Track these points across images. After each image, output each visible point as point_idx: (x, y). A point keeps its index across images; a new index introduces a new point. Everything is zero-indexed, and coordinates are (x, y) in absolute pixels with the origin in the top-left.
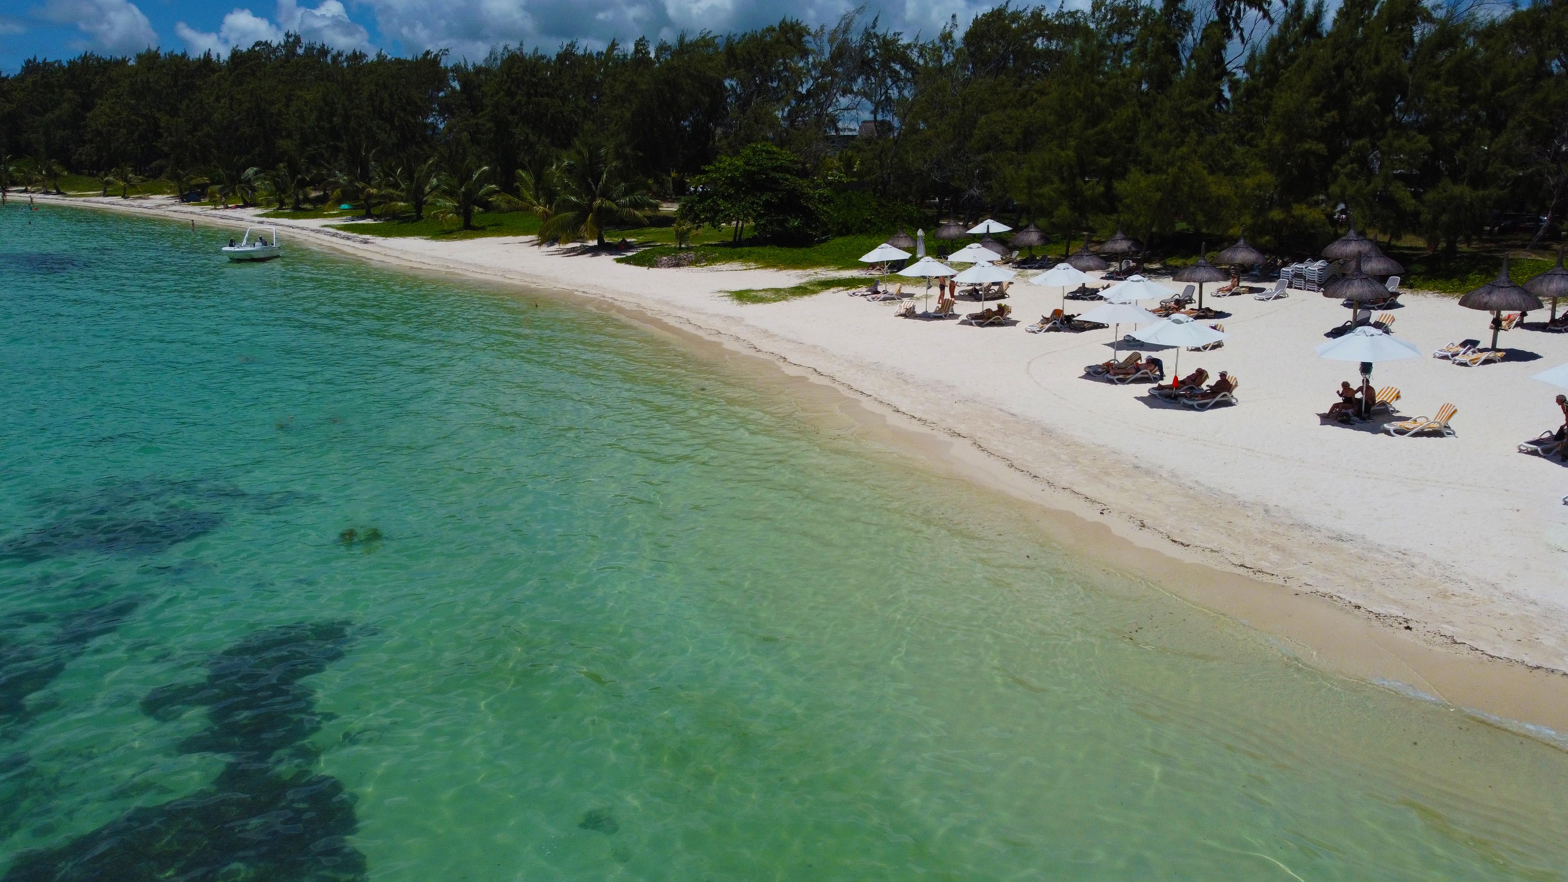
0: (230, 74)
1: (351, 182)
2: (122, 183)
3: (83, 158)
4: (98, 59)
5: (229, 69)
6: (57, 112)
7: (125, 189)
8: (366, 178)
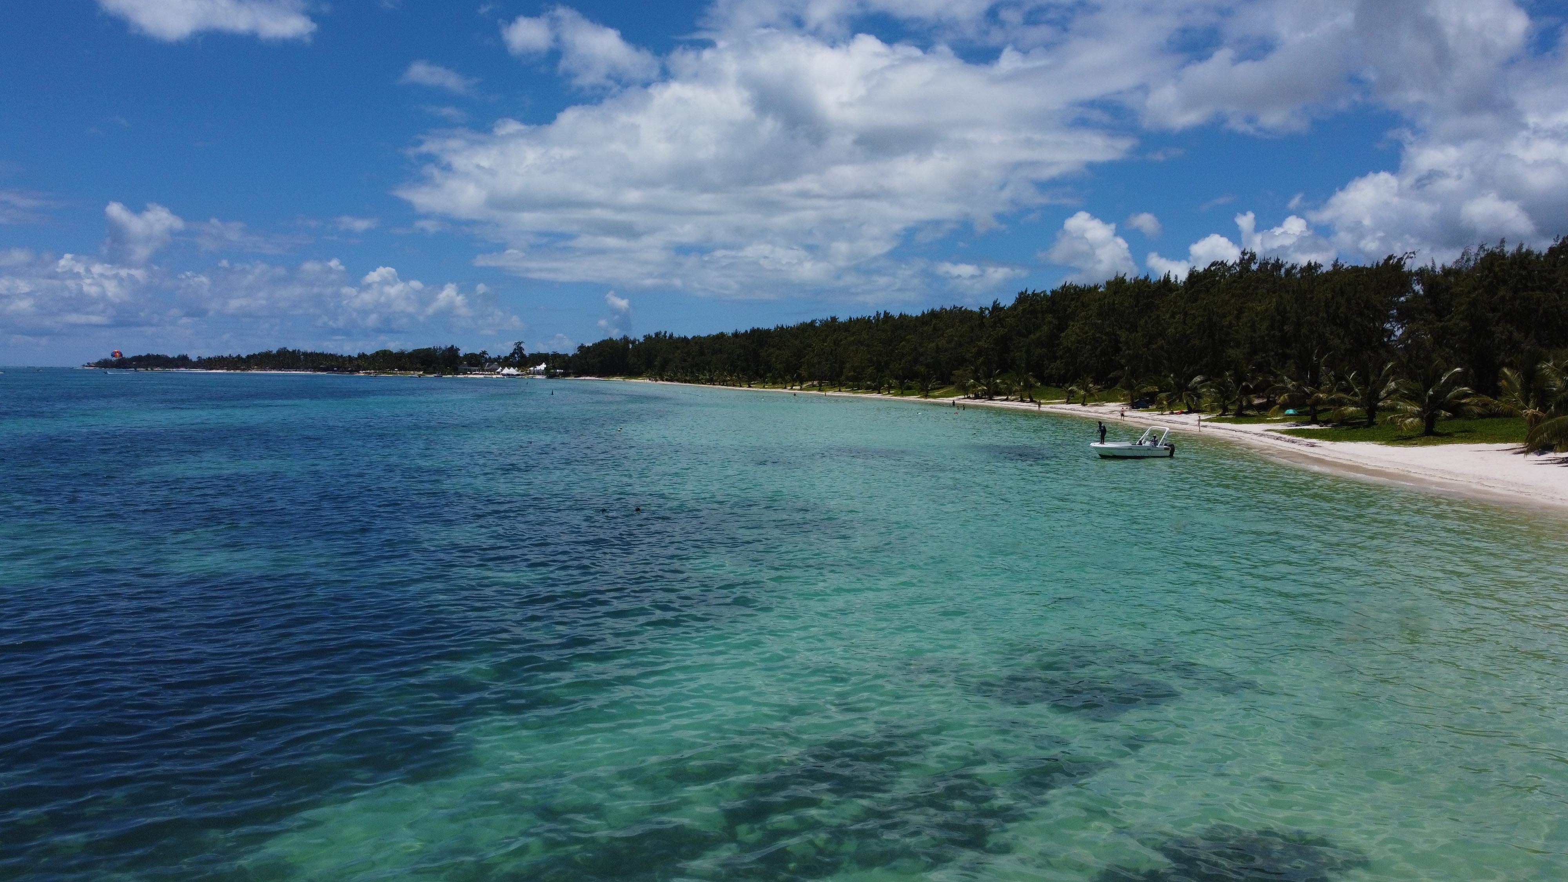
0: (1186, 293)
1: (1298, 388)
2: (1082, 392)
3: (1054, 371)
4: (1076, 287)
5: (1186, 289)
6: (1038, 334)
7: (1084, 397)
8: (1316, 383)
